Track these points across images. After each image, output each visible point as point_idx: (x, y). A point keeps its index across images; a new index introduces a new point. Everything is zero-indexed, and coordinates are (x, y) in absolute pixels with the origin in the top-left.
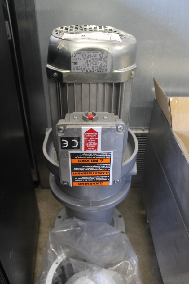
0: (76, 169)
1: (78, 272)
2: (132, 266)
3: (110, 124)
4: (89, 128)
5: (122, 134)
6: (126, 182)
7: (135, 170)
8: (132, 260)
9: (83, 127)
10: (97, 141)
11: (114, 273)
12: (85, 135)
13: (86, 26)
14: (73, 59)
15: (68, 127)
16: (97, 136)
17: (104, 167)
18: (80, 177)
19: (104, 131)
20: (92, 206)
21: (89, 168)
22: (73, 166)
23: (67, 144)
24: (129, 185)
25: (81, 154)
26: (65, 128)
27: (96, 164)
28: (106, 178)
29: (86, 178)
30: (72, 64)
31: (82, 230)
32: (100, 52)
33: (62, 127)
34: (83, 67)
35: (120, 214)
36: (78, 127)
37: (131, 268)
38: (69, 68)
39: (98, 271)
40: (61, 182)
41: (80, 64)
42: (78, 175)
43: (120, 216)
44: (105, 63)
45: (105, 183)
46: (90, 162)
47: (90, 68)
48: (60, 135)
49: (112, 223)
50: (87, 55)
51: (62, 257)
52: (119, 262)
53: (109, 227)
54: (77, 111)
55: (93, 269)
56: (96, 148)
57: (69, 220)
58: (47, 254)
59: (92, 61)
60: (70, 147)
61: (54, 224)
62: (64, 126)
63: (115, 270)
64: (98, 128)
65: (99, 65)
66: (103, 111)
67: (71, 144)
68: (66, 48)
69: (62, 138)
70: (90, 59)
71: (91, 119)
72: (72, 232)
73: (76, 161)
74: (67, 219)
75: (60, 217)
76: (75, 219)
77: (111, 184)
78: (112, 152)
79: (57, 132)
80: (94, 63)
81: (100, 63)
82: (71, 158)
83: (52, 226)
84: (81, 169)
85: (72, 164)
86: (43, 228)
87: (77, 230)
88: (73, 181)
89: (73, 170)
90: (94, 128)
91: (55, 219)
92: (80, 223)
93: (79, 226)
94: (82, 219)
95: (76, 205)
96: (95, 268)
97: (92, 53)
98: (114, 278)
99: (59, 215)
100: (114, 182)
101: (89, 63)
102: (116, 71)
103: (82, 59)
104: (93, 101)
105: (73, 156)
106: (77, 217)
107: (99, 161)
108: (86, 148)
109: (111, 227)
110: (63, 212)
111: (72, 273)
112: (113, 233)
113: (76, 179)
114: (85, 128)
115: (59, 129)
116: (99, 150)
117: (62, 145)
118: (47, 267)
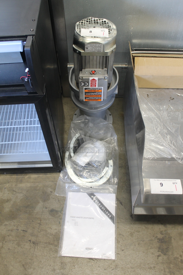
0: (86, 94)
1: (86, 141)
2: (114, 140)
3: (102, 77)
4: (93, 78)
5: (107, 80)
6: (112, 97)
7: (117, 92)
8: (114, 137)
9: (90, 78)
10: (96, 83)
11: (104, 143)
12: (91, 81)
13: (92, 18)
14: (86, 47)
15: (84, 78)
16: (96, 81)
17: (99, 93)
18: (88, 97)
19: (99, 79)
20: (94, 109)
21: (92, 94)
22: (85, 93)
23: (83, 84)
24: (114, 99)
25: (89, 88)
26: (82, 78)
27: (95, 92)
28: (100, 98)
29: (91, 98)
30: (86, 49)
31: (89, 121)
32: (98, 44)
33: (81, 78)
34: (90, 50)
35: (110, 113)
36: (88, 78)
37: (113, 141)
38: (84, 50)
39: (96, 141)
40: (80, 99)
41: (89, 48)
42: (87, 96)
43: (110, 115)
44: (100, 48)
45: (99, 100)
46: (93, 91)
47: (94, 50)
48: (80, 81)
49: (105, 119)
50: (92, 45)
51: (78, 134)
52: (107, 138)
53: (103, 120)
54: (87, 68)
55: (94, 140)
56: (96, 86)
57: (82, 116)
58: (71, 133)
59: (94, 48)
60: (84, 86)
61: (72, 118)
62: (82, 77)
63: (105, 142)
64: (96, 78)
65: (97, 49)
66: (100, 68)
67: (85, 84)
68: (83, 41)
69: (81, 82)
70: (93, 46)
71: (93, 74)
72: (83, 122)
73: (87, 91)
74: (80, 115)
75: (75, 115)
76: (85, 116)
77: (102, 100)
78: (103, 88)
79: (79, 79)
80: (95, 48)
81: (98, 48)
82: (85, 90)
83: (72, 120)
84: (89, 94)
85: (85, 92)
86: (67, 121)
87: (86, 121)
88: (85, 99)
89: (85, 94)
90: (94, 78)
91: (73, 116)
92: (88, 118)
93: (87, 119)
94: (89, 115)
95: (86, 109)
96: (95, 140)
97: (94, 44)
98: (104, 145)
99: (75, 113)
100: (103, 100)
101: (93, 48)
102: (106, 51)
103: (90, 46)
104: (95, 63)
105: (86, 89)
106: (86, 115)
107: (97, 91)
108: (91, 86)
109: (104, 120)
110: (77, 112)
111: (83, 142)
112: (104, 123)
113: (87, 98)
114: (91, 78)
115: (80, 78)
116: (97, 87)
117: (81, 84)
118: (71, 139)
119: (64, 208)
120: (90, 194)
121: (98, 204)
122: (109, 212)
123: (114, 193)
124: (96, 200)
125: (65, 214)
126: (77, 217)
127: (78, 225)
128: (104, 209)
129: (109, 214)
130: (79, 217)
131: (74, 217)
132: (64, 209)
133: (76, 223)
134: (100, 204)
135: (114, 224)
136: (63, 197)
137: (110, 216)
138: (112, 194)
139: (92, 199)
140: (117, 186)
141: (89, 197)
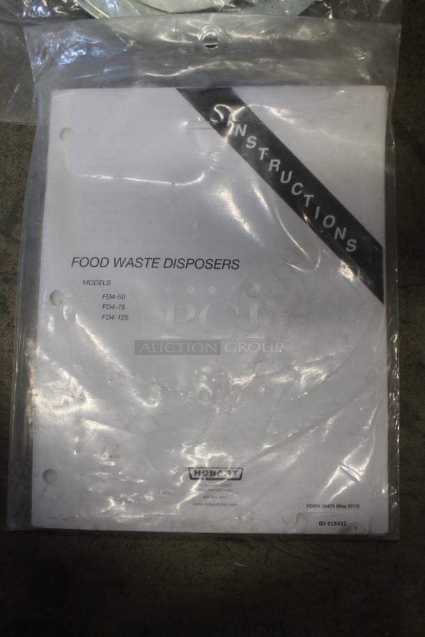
119: (26, 204)
120: (202, 92)
121: (267, 160)
122: (345, 218)
123: (376, 81)
124: (249, 132)
125: (34, 245)
126: (119, 262)
127: (126, 317)
128: (308, 197)
129: (341, 233)
130: (131, 262)
131: (101, 262)
132: (25, 213)
133: (116, 302)
134: (275, 164)
135: (381, 299)
136: (21, 127)
137: (352, 245)
138: (362, 88)
139: (221, 127)
140: (396, 30)
141: (200, 118)
